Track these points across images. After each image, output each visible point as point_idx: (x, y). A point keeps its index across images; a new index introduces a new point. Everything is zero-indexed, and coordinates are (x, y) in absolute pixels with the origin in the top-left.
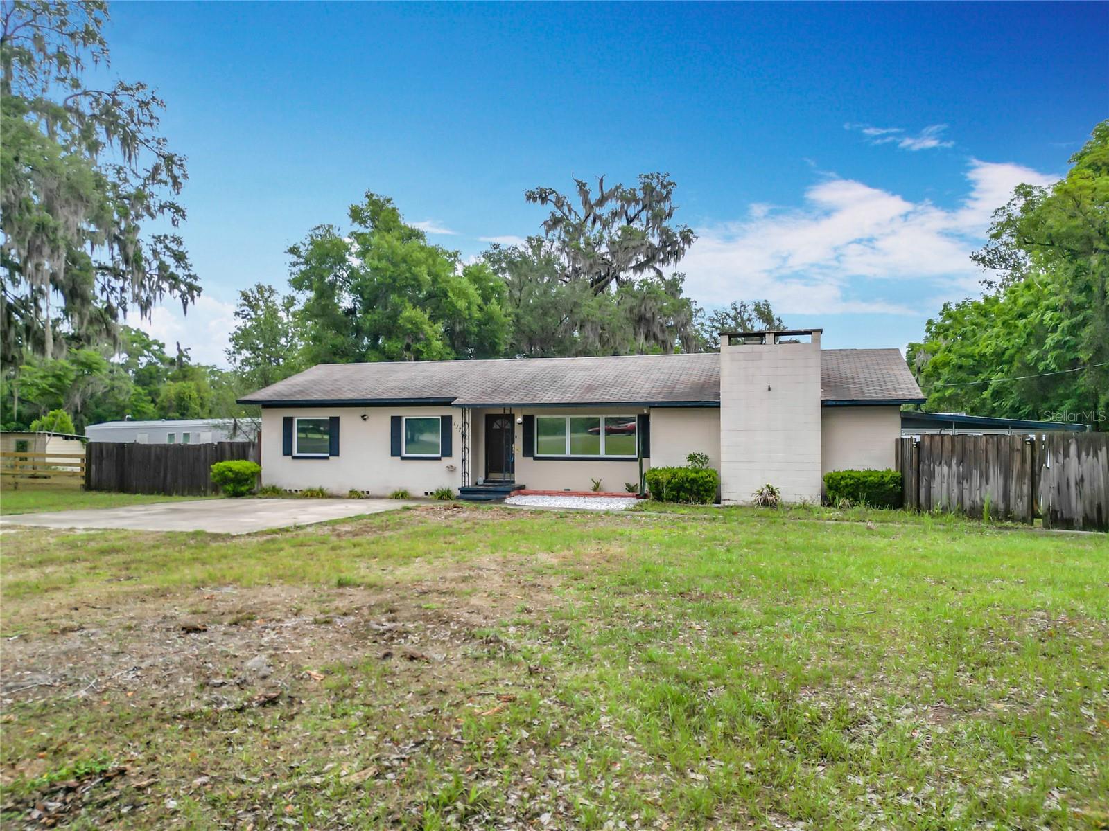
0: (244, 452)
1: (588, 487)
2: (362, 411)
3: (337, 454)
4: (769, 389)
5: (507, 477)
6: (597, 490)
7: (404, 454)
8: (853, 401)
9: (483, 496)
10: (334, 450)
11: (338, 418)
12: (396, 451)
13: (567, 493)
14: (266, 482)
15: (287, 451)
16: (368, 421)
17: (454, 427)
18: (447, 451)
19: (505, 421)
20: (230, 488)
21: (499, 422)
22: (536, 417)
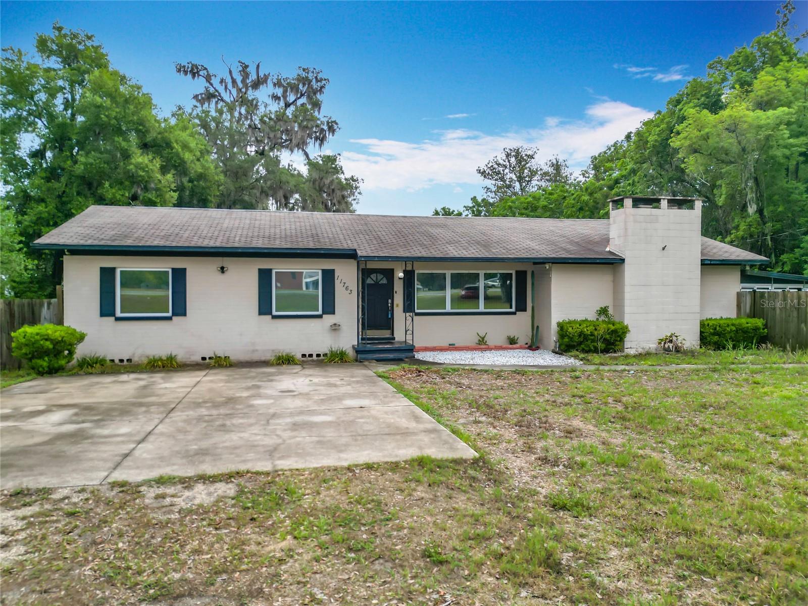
1: (472, 340)
2: (219, 261)
3: (184, 314)
4: (664, 249)
5: (386, 334)
6: (482, 345)
7: (275, 313)
10: (180, 309)
11: (185, 269)
12: (264, 308)
13: (452, 348)
15: (107, 309)
16: (228, 273)
17: (337, 282)
18: (329, 308)
19: (380, 276)
20: (44, 363)
21: (373, 276)
22: (416, 272)
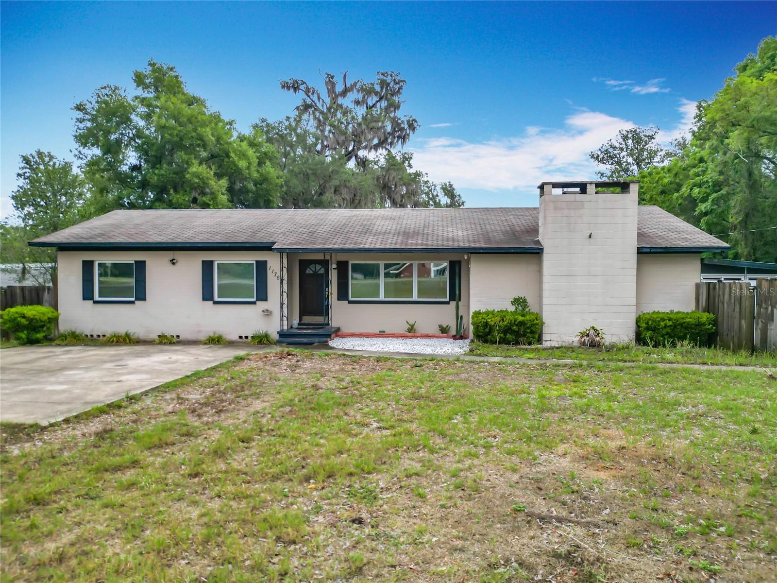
0: (38, 295)
1: (403, 329)
2: (170, 255)
3: (144, 299)
4: (590, 237)
5: (319, 320)
6: (411, 332)
7: (216, 299)
8: (666, 248)
9: (305, 340)
10: (141, 295)
11: (144, 262)
12: (207, 295)
13: (382, 334)
14: (63, 327)
15: (87, 295)
16: (177, 265)
17: (269, 272)
18: (262, 295)
19: (318, 267)
20: (23, 335)
21: (312, 267)
22: (351, 263)
